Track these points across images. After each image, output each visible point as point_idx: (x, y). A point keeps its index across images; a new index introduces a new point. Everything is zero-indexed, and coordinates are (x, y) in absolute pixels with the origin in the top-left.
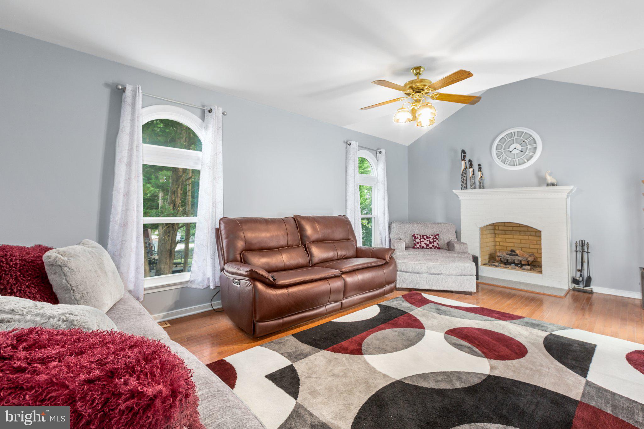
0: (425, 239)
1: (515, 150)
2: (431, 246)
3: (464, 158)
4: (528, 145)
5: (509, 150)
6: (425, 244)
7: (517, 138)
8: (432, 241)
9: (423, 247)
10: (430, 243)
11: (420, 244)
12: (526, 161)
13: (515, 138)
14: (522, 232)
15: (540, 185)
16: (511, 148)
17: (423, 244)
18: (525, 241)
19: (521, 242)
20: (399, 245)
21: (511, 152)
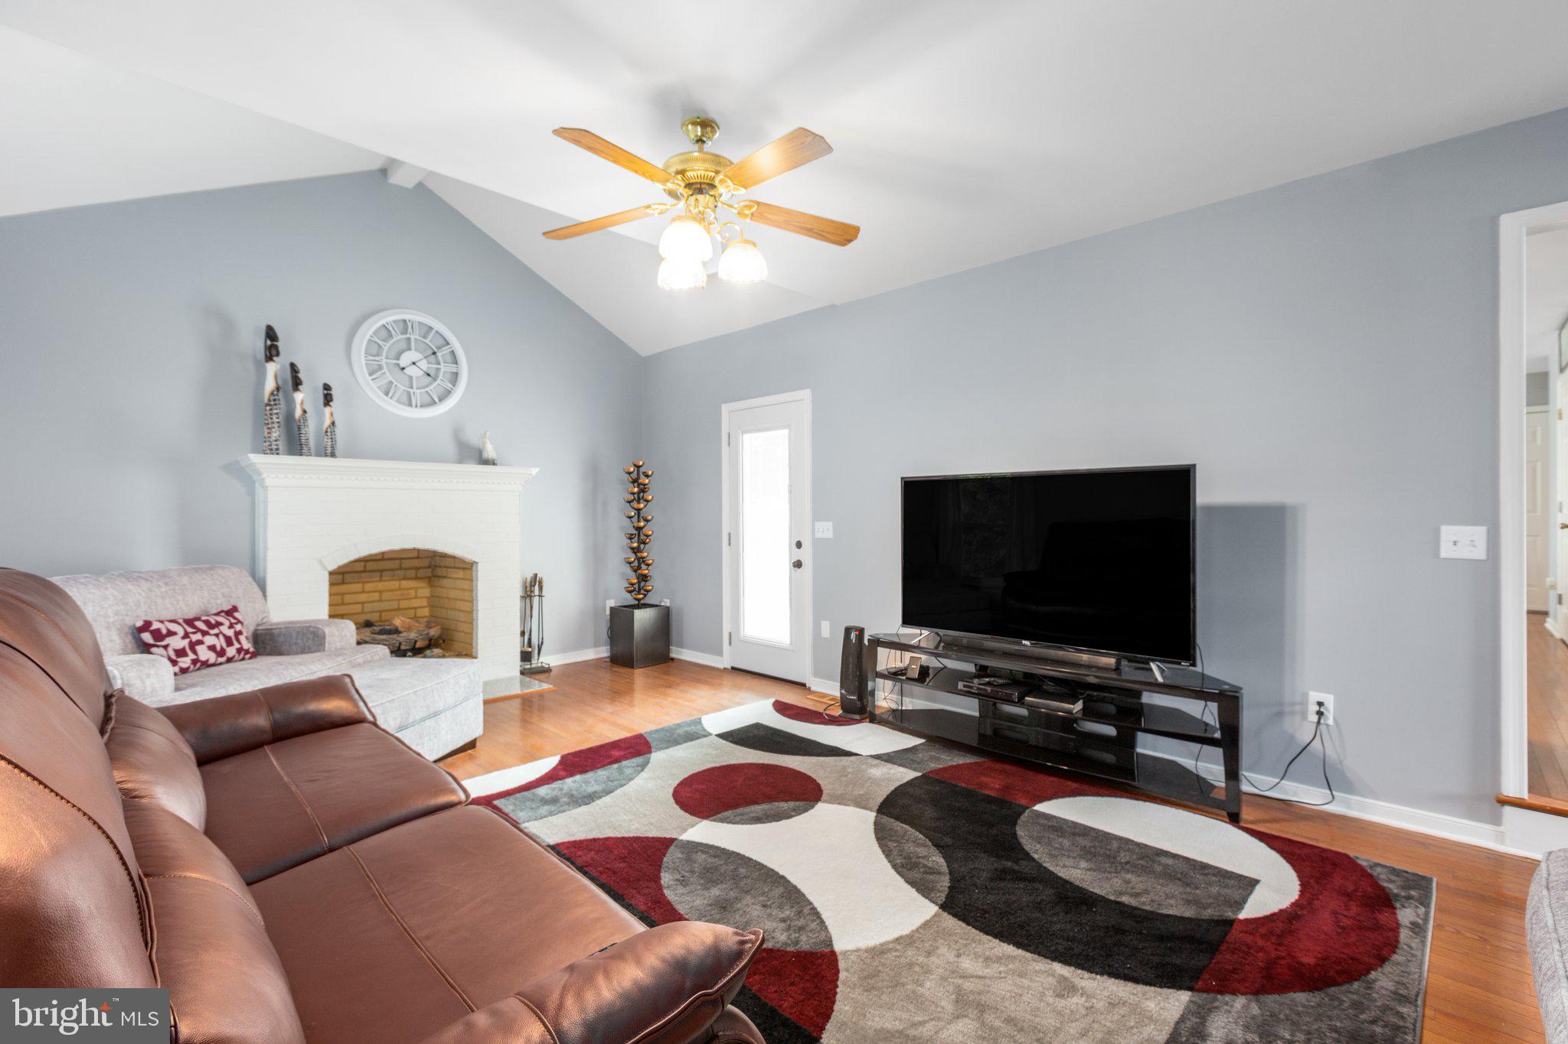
0: (205, 633)
1: (414, 366)
2: (231, 651)
3: (272, 352)
4: (442, 364)
5: (398, 364)
6: (212, 648)
7: (418, 337)
8: (230, 633)
9: (206, 664)
10: (229, 641)
11: (192, 656)
12: (436, 400)
13: (413, 337)
14: (388, 573)
15: (461, 459)
16: (405, 359)
17: (204, 654)
18: (390, 593)
19: (380, 597)
20: (148, 675)
21: (403, 369)
